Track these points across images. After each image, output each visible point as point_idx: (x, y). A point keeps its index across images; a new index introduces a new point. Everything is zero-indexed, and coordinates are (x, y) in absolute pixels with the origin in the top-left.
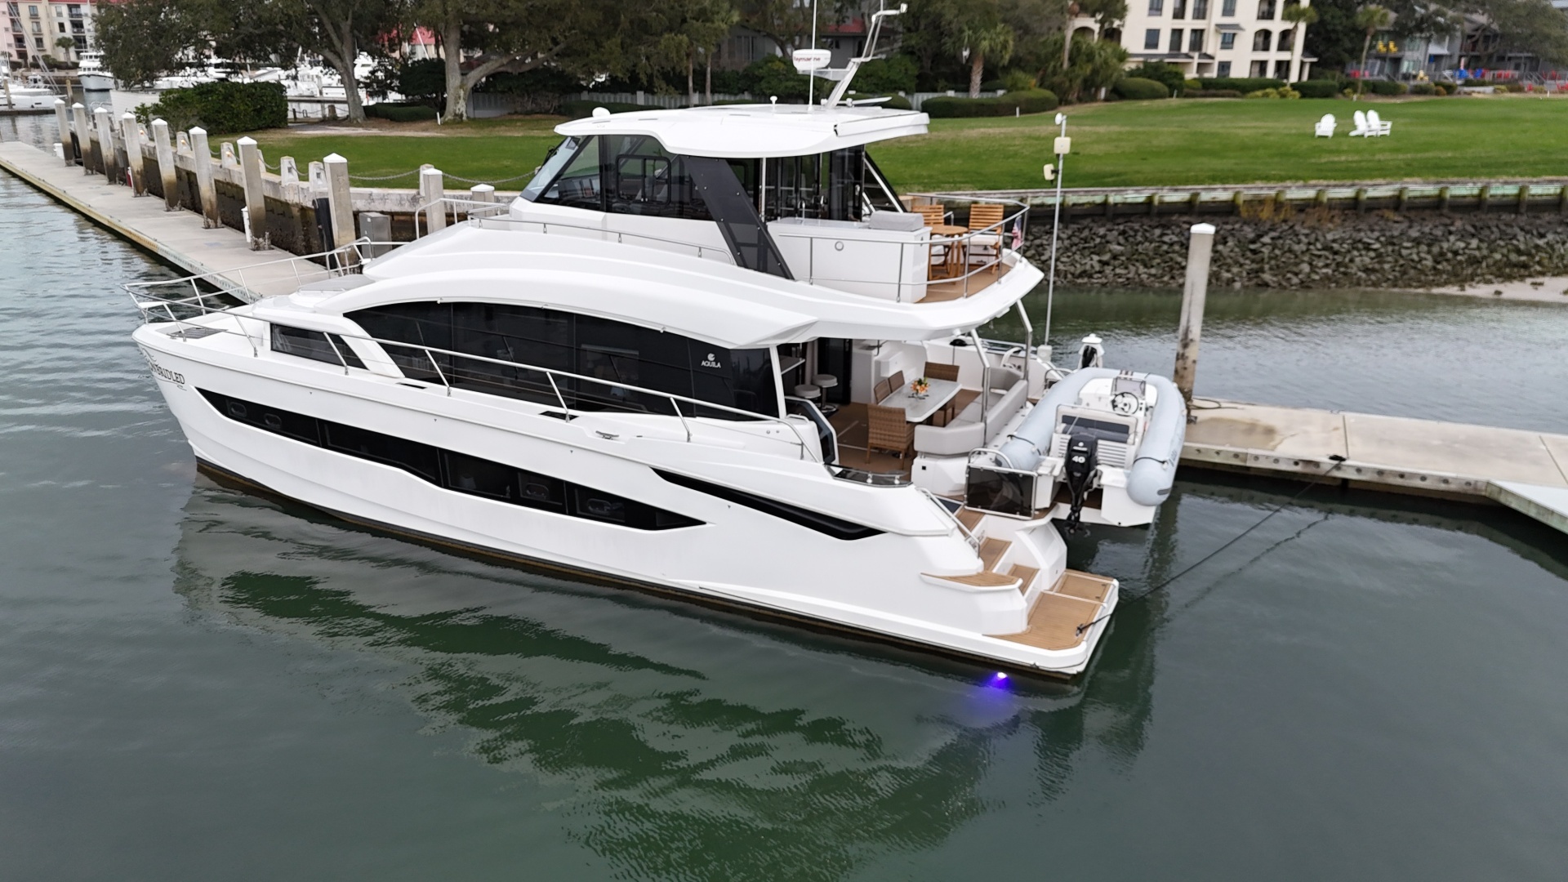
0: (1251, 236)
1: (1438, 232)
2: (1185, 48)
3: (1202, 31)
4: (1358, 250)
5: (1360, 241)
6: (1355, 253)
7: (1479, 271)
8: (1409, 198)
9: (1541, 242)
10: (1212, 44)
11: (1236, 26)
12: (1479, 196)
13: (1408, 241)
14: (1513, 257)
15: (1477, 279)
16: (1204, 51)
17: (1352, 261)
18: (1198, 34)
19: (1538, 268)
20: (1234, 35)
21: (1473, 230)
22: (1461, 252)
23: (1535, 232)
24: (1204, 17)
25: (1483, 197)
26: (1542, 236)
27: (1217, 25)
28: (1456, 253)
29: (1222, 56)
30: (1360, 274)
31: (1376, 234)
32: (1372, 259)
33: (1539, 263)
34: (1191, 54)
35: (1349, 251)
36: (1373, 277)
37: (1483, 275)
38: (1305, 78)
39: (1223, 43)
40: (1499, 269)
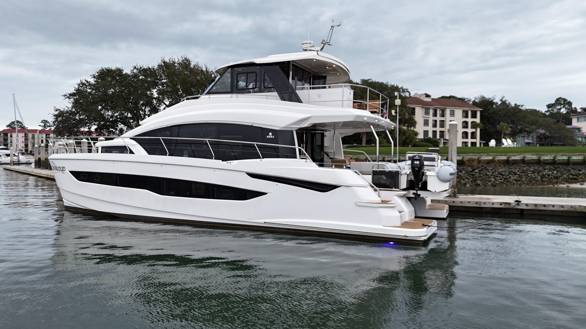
0: (471, 170)
1: (541, 169)
2: (438, 137)
3: (443, 132)
4: (512, 174)
5: (512, 172)
6: (511, 175)
7: (559, 181)
8: (528, 160)
9: (580, 172)
10: (447, 136)
12: (554, 160)
13: (530, 171)
14: (571, 176)
15: (559, 183)
16: (445, 138)
17: (510, 177)
19: (581, 180)
21: (554, 168)
22: (550, 175)
23: (577, 170)
24: (443, 127)
25: (555, 160)
26: (580, 171)
27: (448, 130)
28: (549, 175)
30: (514, 181)
31: (518, 169)
32: (517, 177)
33: (581, 178)
35: (508, 175)
36: (519, 183)
37: (560, 182)
38: (482, 147)
40: (566, 180)
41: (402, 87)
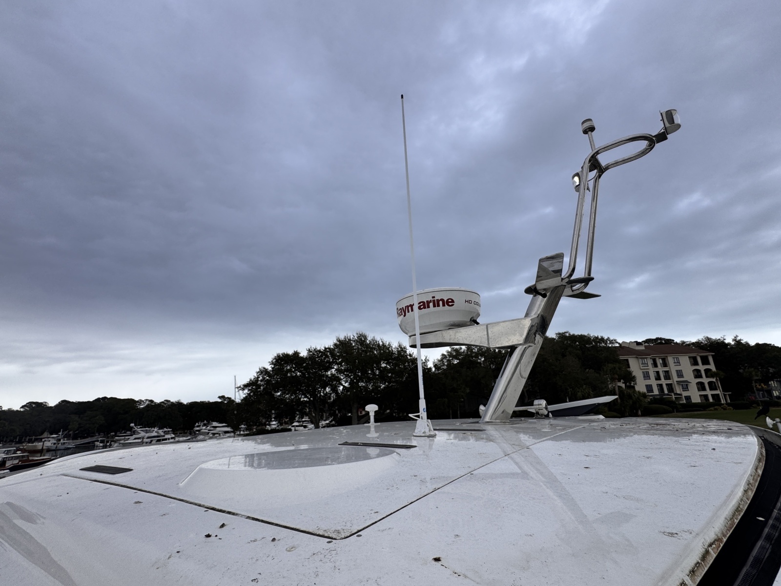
2: (666, 392)
3: (671, 384)
10: (678, 390)
11: (686, 381)
16: (675, 392)
18: (670, 386)
20: (687, 385)
24: (669, 379)
27: (677, 381)
29: (685, 394)
34: (670, 394)
38: (729, 401)
39: (683, 388)
41: (608, 338)
